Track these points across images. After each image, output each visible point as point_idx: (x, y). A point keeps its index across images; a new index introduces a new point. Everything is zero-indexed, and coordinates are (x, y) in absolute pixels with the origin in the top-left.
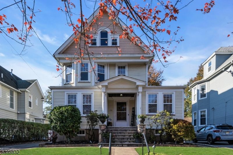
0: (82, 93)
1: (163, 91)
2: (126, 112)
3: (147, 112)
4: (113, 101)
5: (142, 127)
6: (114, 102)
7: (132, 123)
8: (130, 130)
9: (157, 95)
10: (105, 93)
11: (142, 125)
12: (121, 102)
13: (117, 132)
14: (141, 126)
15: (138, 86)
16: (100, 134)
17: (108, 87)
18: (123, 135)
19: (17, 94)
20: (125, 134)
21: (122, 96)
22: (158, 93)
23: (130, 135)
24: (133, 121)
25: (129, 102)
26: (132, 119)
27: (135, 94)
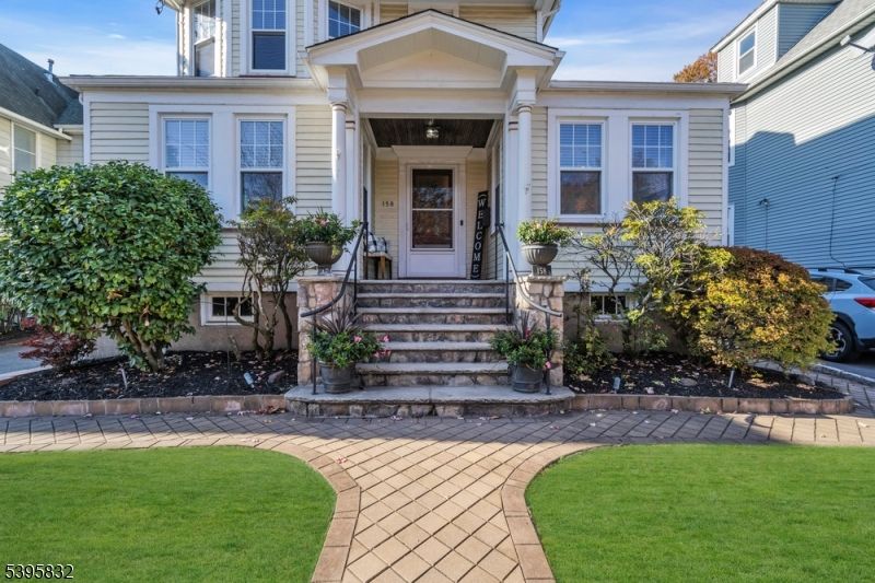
0: (237, 114)
1: (631, 106)
2: (451, 213)
3: (553, 212)
4: (397, 163)
5: (547, 293)
6: (402, 168)
7: (477, 258)
8: (472, 299)
9: (603, 128)
10: (345, 107)
11: (544, 282)
12: (430, 167)
13: (409, 314)
14: (539, 288)
15: (513, 74)
16: (304, 330)
17: (365, 84)
18: (435, 332)
19: (57, 145)
20: (445, 322)
21: (432, 142)
22: (606, 118)
23: (473, 332)
24: (481, 251)
25: (463, 168)
26: (476, 241)
27: (493, 121)
